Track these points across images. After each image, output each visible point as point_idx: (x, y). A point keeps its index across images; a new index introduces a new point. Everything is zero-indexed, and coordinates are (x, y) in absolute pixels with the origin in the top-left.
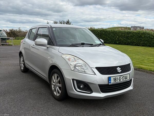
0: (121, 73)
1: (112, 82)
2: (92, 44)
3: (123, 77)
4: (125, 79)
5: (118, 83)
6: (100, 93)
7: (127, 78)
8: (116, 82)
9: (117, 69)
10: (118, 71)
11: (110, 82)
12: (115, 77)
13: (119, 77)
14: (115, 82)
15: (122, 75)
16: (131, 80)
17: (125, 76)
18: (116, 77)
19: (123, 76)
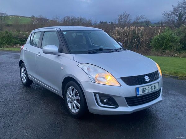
0: (150, 82)
1: (141, 93)
2: (112, 50)
3: (152, 87)
4: (154, 89)
5: (147, 94)
6: (127, 106)
7: (156, 88)
8: (145, 92)
9: (145, 78)
10: (146, 80)
11: (138, 93)
12: (143, 88)
13: (148, 87)
14: (143, 93)
15: (150, 85)
16: (160, 89)
17: (153, 85)
18: (145, 87)
19: (152, 85)
